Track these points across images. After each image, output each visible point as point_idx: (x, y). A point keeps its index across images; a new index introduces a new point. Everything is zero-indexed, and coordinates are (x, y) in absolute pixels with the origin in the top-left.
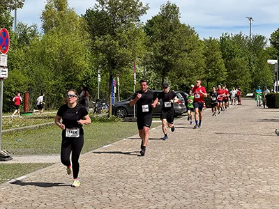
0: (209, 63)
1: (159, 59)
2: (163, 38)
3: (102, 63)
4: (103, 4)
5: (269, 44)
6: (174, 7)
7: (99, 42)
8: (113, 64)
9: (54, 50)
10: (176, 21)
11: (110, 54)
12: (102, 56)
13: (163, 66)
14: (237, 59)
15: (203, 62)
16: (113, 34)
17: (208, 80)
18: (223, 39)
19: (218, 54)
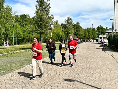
0: (85, 33)
1: (76, 33)
2: (76, 29)
3: (66, 34)
4: (66, 23)
5: (96, 29)
6: (79, 23)
7: (65, 30)
8: (68, 34)
9: (56, 31)
10: (79, 26)
11: (67, 32)
12: (66, 32)
13: (76, 34)
14: (90, 32)
15: (84, 33)
16: (68, 28)
17: (85, 37)
18: (87, 29)
19: (87, 32)
